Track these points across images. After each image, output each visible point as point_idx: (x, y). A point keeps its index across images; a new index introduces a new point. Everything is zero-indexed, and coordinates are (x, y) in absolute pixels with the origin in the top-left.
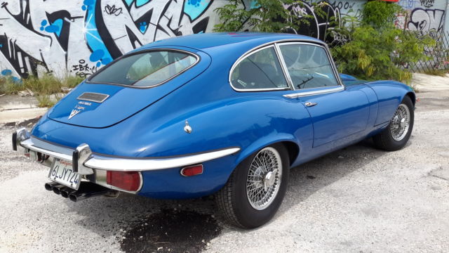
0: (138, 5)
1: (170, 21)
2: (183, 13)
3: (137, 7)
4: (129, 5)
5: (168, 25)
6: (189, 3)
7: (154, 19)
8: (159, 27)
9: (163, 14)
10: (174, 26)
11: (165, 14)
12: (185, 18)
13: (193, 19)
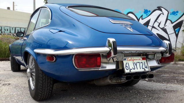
0: (143, 18)
1: (160, 24)
2: (167, 19)
3: (142, 19)
4: (139, 18)
5: (159, 26)
6: (171, 14)
7: (151, 24)
8: (153, 27)
9: (156, 21)
10: (162, 26)
11: (157, 21)
12: (168, 22)
13: (173, 22)
